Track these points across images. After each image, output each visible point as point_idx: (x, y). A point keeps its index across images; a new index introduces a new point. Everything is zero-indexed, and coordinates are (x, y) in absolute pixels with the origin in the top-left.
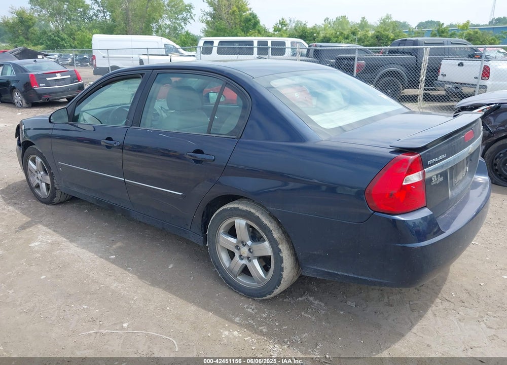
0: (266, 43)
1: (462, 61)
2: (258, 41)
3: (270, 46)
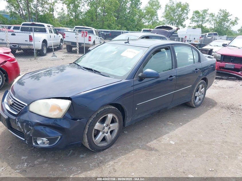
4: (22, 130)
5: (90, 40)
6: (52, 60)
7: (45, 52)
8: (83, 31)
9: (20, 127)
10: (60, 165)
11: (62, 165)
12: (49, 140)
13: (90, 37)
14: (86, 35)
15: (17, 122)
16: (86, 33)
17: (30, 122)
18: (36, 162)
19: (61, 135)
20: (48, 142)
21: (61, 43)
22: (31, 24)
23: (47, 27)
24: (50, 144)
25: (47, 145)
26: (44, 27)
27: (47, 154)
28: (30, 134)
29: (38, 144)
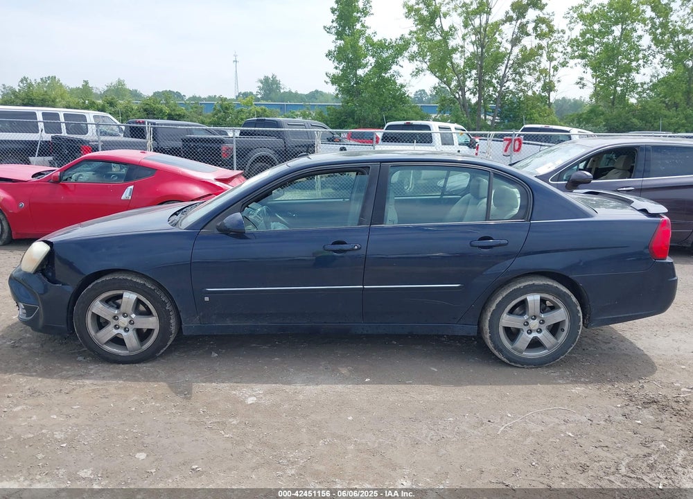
0: (56, 116)
1: (345, 146)
2: (43, 113)
3: (63, 121)
8: (509, 137)
16: (517, 141)
22: (403, 125)
23: (438, 130)
26: (430, 130)
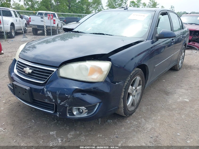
4: (54, 100)
5: (54, 23)
6: (23, 41)
7: (13, 34)
8: (49, 14)
9: (51, 97)
10: (99, 136)
11: (101, 136)
12: (87, 108)
13: (54, 20)
14: (52, 18)
15: (46, 91)
16: (51, 16)
17: (66, 89)
18: (69, 136)
19: (100, 101)
20: (87, 111)
21: (26, 28)
23: (13, 12)
24: (88, 113)
25: (85, 115)
27: (76, 125)
28: (65, 104)
29: (74, 115)
